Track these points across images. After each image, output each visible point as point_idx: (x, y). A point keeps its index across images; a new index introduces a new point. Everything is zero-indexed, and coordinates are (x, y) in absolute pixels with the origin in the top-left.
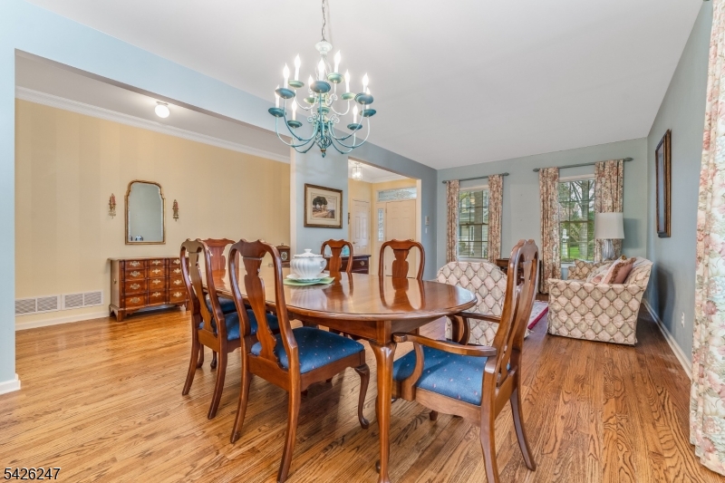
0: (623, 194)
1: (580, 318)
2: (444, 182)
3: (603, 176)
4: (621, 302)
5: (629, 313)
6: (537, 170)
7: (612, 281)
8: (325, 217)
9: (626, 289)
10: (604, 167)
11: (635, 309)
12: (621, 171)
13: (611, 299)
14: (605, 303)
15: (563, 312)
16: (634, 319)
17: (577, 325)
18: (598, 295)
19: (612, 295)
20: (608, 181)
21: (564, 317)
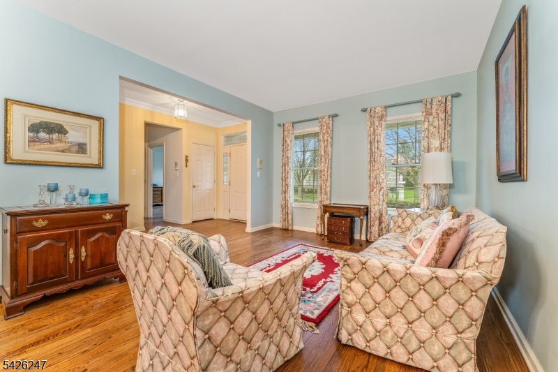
0: (451, 134)
1: (384, 321)
2: (280, 125)
3: (431, 114)
4: (451, 301)
5: (465, 322)
6: (364, 110)
7: (436, 263)
8: (63, 151)
9: (460, 280)
10: (431, 104)
11: (476, 316)
12: (449, 108)
13: (435, 294)
14: (424, 300)
15: (358, 307)
16: (472, 334)
17: (379, 333)
18: (411, 286)
19: (436, 288)
20: (436, 120)
21: (360, 317)
